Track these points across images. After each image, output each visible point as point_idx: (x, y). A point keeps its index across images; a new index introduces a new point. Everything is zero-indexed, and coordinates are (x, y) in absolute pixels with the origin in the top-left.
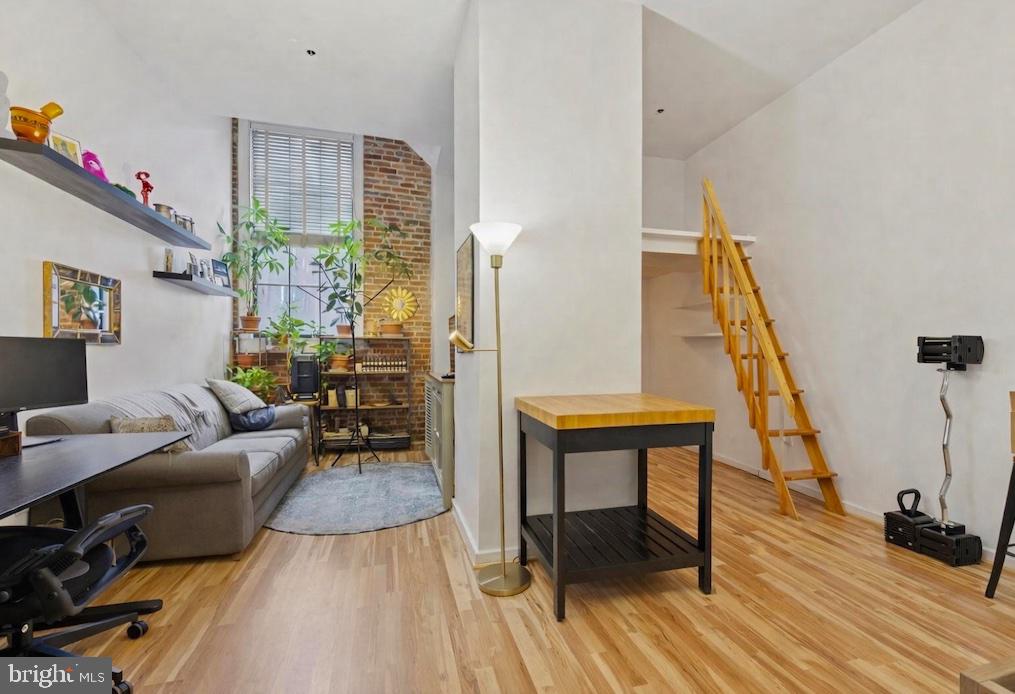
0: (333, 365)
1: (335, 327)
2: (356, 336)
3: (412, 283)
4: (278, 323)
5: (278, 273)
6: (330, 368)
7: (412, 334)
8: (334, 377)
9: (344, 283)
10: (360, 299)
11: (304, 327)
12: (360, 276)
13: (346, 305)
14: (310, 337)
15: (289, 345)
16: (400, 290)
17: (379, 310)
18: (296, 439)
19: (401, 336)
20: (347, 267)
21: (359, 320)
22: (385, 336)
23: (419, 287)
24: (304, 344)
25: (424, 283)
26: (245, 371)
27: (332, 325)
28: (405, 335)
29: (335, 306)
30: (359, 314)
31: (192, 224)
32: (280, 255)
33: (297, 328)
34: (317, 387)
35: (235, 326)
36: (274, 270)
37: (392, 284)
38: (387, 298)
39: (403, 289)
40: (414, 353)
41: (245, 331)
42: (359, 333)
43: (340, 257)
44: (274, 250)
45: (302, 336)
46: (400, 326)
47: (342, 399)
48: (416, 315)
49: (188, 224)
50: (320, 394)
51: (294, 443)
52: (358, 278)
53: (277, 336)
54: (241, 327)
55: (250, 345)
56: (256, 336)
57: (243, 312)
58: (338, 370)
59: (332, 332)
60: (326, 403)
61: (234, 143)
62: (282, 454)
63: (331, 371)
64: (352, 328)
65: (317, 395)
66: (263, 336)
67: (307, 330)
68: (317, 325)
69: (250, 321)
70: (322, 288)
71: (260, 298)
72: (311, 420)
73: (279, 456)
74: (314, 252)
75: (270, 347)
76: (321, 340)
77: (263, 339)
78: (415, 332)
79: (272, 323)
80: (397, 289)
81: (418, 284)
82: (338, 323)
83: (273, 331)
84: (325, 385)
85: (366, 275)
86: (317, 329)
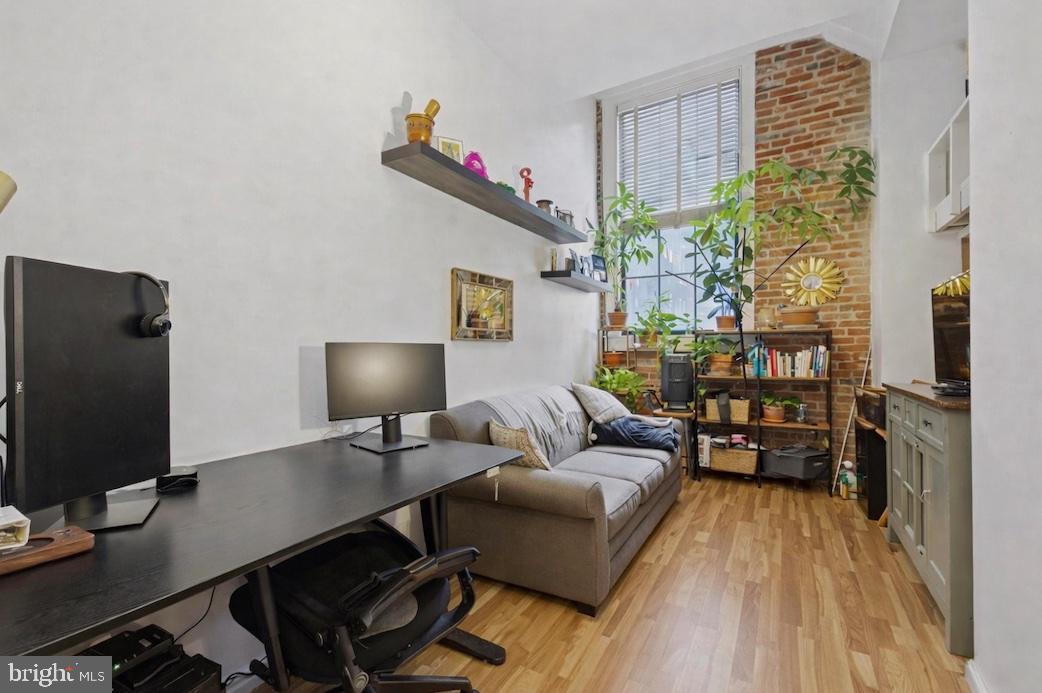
0: (713, 368)
1: (714, 319)
2: (743, 330)
3: (835, 247)
4: (645, 318)
5: (646, 263)
6: (709, 371)
7: (834, 324)
8: (714, 382)
9: (725, 263)
10: (749, 280)
11: (676, 322)
12: (749, 249)
13: (729, 291)
14: (683, 332)
15: (660, 343)
16: (812, 260)
17: (778, 294)
18: (664, 464)
19: (815, 327)
20: (730, 241)
21: (748, 309)
22: (787, 328)
23: (847, 252)
24: (676, 342)
25: (856, 244)
26: (612, 371)
27: (710, 317)
28: (821, 325)
29: (717, 292)
30: (749, 299)
31: (571, 217)
32: (648, 242)
33: (667, 324)
34: (691, 396)
35: (602, 323)
36: (642, 259)
37: (797, 255)
38: (790, 276)
39: (817, 258)
40: (836, 351)
41: (612, 329)
42: (748, 324)
43: (719, 229)
44: (642, 237)
45: (673, 333)
46: (814, 312)
47: (725, 410)
48: (841, 294)
49: (568, 219)
50: (696, 404)
51: (661, 469)
52: (747, 252)
53: (645, 333)
54: (608, 324)
55: (618, 343)
56: (624, 333)
57: (610, 308)
58: (718, 372)
59: (711, 325)
60: (704, 414)
61: (599, 135)
62: (646, 487)
63: (710, 375)
64: (739, 317)
65: (692, 405)
66: (630, 333)
67: (680, 326)
68: (691, 318)
69: (618, 318)
70: (696, 273)
71: (628, 291)
72: (684, 436)
73: (642, 490)
74: (688, 230)
75: (638, 345)
76: (697, 337)
77: (631, 337)
78: (838, 321)
79: (640, 319)
80: (806, 260)
81: (845, 246)
82: (719, 314)
83: (641, 327)
84: (702, 392)
85: (760, 246)
86: (693, 322)
